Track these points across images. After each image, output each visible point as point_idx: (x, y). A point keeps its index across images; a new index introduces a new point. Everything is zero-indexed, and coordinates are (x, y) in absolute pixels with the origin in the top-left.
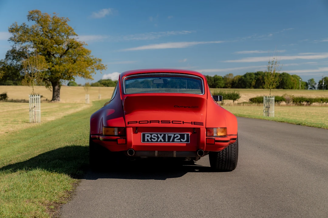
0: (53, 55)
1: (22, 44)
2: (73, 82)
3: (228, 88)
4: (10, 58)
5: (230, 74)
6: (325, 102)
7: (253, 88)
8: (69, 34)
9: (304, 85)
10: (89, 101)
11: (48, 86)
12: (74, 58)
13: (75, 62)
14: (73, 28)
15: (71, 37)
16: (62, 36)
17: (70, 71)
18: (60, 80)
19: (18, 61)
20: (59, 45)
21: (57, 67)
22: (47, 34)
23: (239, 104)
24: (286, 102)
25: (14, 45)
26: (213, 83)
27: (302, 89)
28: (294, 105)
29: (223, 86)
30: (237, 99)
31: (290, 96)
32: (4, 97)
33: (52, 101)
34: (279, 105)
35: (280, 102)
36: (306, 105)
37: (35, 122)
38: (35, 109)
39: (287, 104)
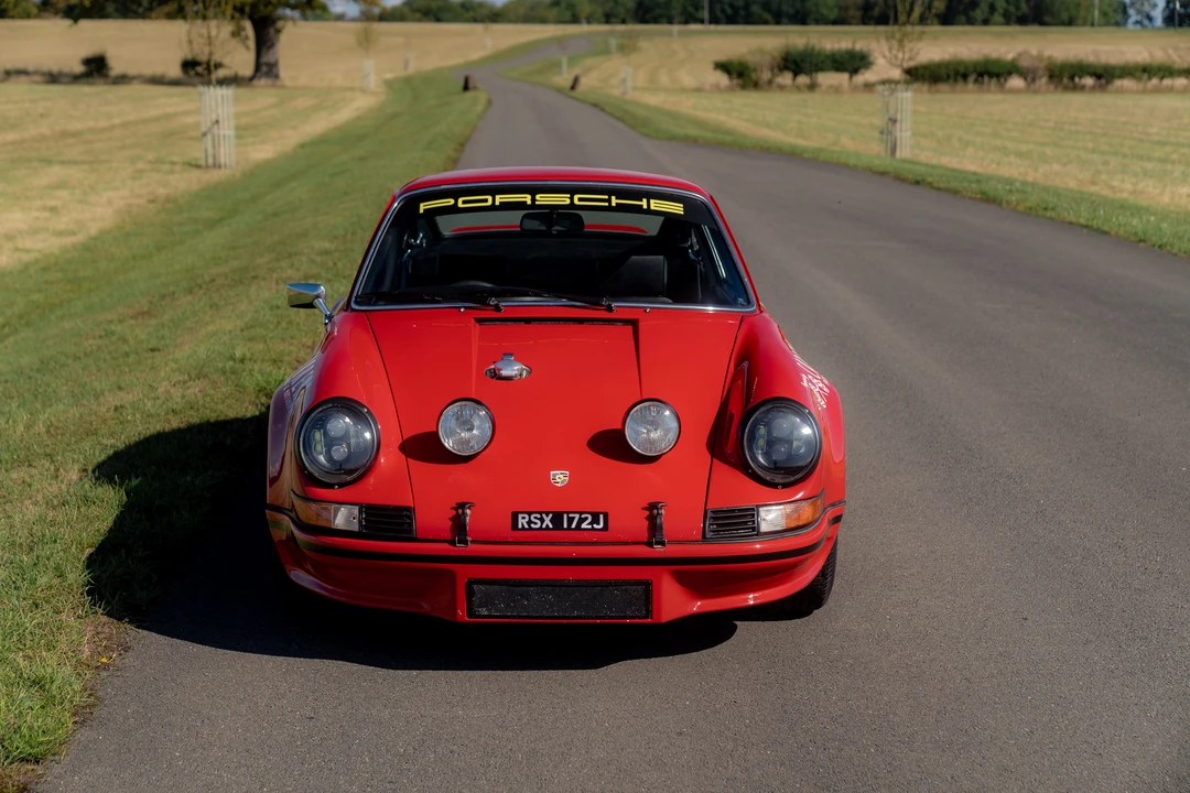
3: (850, 24)
6: (1155, 75)
7: (935, 21)
9: (1115, 11)
10: (373, 82)
11: (237, 31)
23: (869, 87)
24: (1026, 79)
27: (1107, 24)
28: (1052, 87)
29: (833, 15)
30: (862, 71)
31: (1040, 57)
32: (96, 67)
33: (252, 79)
34: (1001, 88)
35: (1006, 80)
36: (1093, 89)
37: (220, 167)
38: (219, 129)
39: (1028, 85)
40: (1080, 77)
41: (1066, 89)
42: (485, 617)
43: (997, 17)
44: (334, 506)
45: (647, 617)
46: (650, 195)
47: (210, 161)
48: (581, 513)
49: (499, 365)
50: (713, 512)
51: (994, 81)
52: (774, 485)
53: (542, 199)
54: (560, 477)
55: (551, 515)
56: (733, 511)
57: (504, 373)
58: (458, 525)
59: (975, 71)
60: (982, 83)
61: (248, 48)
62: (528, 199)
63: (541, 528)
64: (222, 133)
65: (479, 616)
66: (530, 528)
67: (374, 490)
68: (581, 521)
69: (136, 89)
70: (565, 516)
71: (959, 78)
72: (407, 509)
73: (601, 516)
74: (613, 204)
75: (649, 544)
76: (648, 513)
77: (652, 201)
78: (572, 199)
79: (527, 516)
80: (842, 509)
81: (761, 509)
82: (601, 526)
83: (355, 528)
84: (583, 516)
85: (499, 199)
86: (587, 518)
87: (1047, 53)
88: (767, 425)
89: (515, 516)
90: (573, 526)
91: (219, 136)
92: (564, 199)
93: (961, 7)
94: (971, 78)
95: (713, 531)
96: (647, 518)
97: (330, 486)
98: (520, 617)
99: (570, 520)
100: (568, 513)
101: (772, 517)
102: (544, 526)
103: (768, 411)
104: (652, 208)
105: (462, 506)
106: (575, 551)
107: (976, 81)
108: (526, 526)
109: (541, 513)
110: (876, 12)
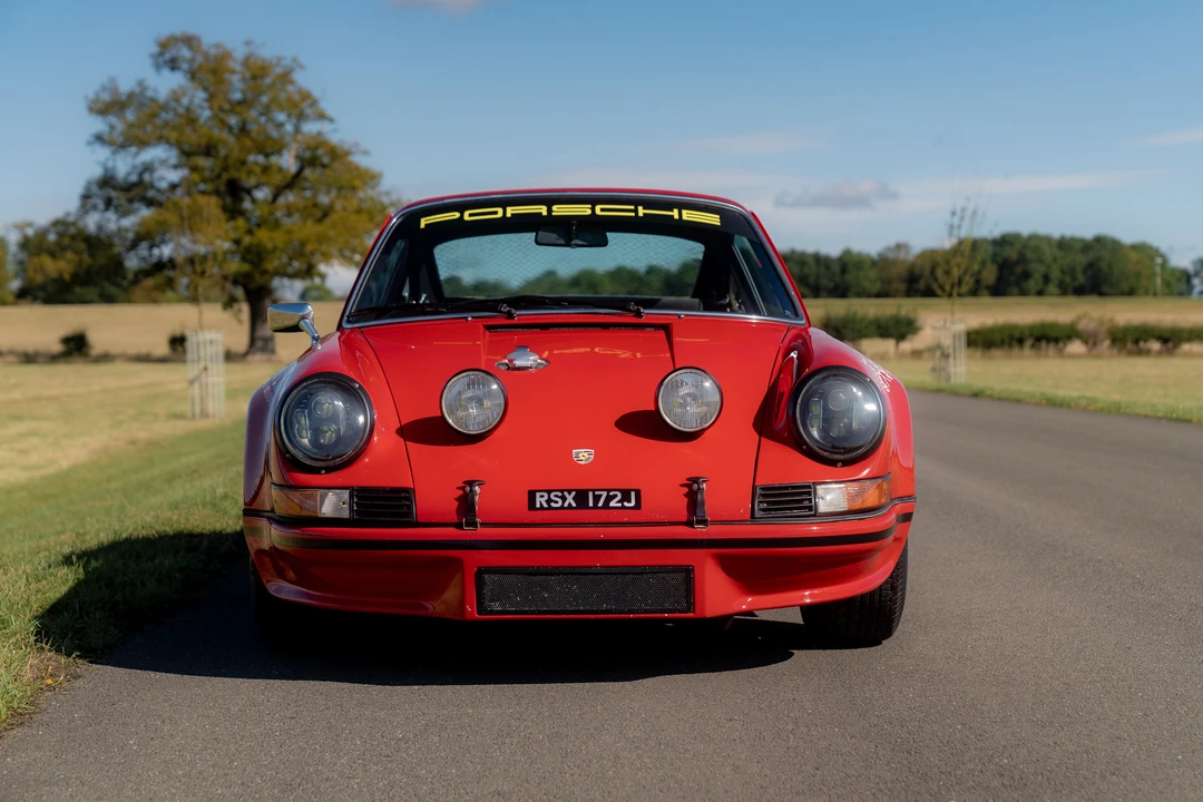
0: (249, 192)
1: (136, 154)
2: (318, 288)
3: (894, 296)
4: (95, 207)
5: (899, 247)
7: (986, 293)
8: (301, 117)
9: (1179, 281)
11: (230, 302)
12: (324, 199)
13: (326, 215)
14: (316, 93)
15: (310, 128)
16: (280, 125)
17: (309, 248)
18: (276, 282)
19: (124, 214)
20: (267, 155)
21: (263, 235)
22: (222, 116)
23: (917, 354)
24: (1087, 344)
25: (107, 160)
26: (838, 279)
27: (1171, 294)
28: (1115, 351)
29: (876, 288)
30: (910, 337)
31: (1101, 322)
32: (76, 346)
33: (246, 354)
34: (1061, 354)
35: (1065, 345)
36: (1160, 353)
37: (208, 416)
38: (207, 376)
39: (1090, 351)
40: (1145, 341)
41: (1131, 353)
42: (499, 612)
43: (1052, 288)
44: (320, 492)
45: (688, 611)
46: (682, 206)
47: (198, 410)
48: (609, 491)
49: (511, 356)
50: (763, 489)
51: (1052, 346)
52: (832, 463)
53: (558, 210)
54: (584, 456)
55: (573, 493)
56: (787, 488)
57: (518, 363)
58: (466, 504)
59: (1031, 335)
60: (1040, 349)
61: (240, 321)
62: (543, 210)
63: (562, 507)
64: (210, 380)
65: (491, 612)
66: (550, 508)
67: (368, 473)
68: (609, 499)
69: (119, 366)
70: (591, 494)
71: (1015, 343)
72: (406, 490)
73: (633, 494)
74: (641, 214)
75: (690, 524)
76: (686, 490)
77: (684, 212)
78: (593, 209)
79: (546, 495)
80: (913, 507)
81: (818, 487)
82: (633, 504)
83: (346, 514)
84: (611, 493)
85: (510, 211)
86: (616, 496)
87: (1108, 315)
88: (823, 396)
89: (532, 495)
90: (600, 504)
91: (207, 385)
92: (585, 210)
93: (1013, 278)
94: (1028, 343)
95: (763, 510)
96: (686, 495)
97: (316, 471)
98: (540, 612)
99: (597, 498)
100: (594, 491)
101: (831, 496)
102: (566, 505)
103: (824, 378)
104: (685, 218)
105: (471, 483)
106: (601, 533)
107: (1033, 346)
108: (545, 505)
109: (562, 491)
110: (922, 285)
